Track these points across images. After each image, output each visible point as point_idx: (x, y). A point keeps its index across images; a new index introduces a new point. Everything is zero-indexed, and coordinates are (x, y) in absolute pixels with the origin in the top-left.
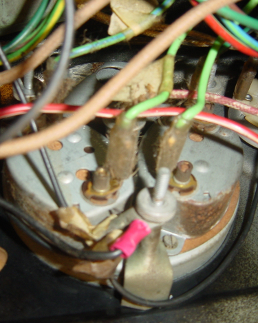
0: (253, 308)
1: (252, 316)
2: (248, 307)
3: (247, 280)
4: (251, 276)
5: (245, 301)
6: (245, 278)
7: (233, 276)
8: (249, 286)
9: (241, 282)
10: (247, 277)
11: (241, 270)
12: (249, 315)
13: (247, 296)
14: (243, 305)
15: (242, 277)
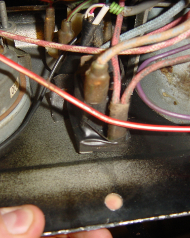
0: (11, 182)
1: (9, 187)
2: (8, 181)
3: (16, 163)
4: (20, 160)
5: (7, 176)
6: (15, 161)
7: (6, 160)
8: (16, 167)
9: (10, 164)
10: (16, 161)
11: (14, 156)
12: (6, 186)
13: (9, 173)
14: (4, 179)
15: (13, 161)
